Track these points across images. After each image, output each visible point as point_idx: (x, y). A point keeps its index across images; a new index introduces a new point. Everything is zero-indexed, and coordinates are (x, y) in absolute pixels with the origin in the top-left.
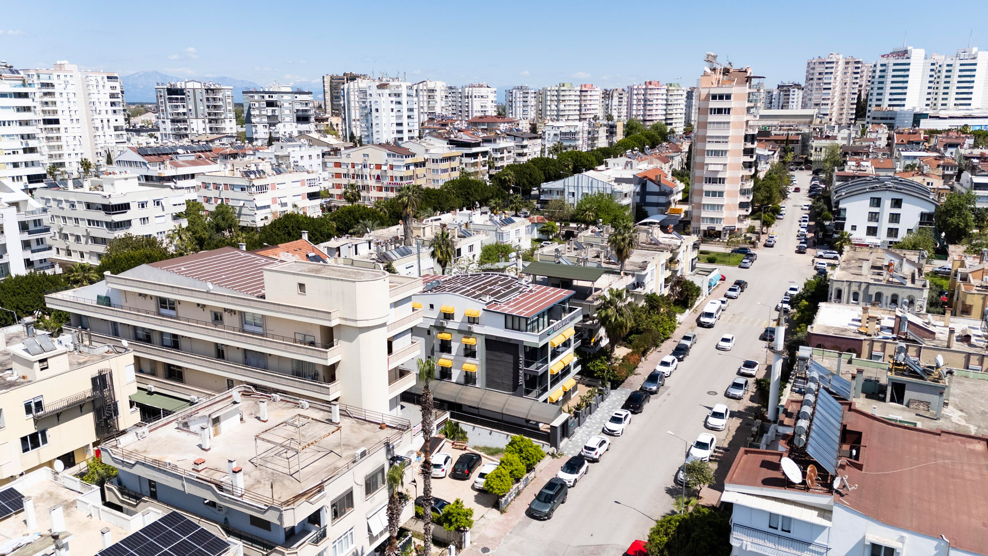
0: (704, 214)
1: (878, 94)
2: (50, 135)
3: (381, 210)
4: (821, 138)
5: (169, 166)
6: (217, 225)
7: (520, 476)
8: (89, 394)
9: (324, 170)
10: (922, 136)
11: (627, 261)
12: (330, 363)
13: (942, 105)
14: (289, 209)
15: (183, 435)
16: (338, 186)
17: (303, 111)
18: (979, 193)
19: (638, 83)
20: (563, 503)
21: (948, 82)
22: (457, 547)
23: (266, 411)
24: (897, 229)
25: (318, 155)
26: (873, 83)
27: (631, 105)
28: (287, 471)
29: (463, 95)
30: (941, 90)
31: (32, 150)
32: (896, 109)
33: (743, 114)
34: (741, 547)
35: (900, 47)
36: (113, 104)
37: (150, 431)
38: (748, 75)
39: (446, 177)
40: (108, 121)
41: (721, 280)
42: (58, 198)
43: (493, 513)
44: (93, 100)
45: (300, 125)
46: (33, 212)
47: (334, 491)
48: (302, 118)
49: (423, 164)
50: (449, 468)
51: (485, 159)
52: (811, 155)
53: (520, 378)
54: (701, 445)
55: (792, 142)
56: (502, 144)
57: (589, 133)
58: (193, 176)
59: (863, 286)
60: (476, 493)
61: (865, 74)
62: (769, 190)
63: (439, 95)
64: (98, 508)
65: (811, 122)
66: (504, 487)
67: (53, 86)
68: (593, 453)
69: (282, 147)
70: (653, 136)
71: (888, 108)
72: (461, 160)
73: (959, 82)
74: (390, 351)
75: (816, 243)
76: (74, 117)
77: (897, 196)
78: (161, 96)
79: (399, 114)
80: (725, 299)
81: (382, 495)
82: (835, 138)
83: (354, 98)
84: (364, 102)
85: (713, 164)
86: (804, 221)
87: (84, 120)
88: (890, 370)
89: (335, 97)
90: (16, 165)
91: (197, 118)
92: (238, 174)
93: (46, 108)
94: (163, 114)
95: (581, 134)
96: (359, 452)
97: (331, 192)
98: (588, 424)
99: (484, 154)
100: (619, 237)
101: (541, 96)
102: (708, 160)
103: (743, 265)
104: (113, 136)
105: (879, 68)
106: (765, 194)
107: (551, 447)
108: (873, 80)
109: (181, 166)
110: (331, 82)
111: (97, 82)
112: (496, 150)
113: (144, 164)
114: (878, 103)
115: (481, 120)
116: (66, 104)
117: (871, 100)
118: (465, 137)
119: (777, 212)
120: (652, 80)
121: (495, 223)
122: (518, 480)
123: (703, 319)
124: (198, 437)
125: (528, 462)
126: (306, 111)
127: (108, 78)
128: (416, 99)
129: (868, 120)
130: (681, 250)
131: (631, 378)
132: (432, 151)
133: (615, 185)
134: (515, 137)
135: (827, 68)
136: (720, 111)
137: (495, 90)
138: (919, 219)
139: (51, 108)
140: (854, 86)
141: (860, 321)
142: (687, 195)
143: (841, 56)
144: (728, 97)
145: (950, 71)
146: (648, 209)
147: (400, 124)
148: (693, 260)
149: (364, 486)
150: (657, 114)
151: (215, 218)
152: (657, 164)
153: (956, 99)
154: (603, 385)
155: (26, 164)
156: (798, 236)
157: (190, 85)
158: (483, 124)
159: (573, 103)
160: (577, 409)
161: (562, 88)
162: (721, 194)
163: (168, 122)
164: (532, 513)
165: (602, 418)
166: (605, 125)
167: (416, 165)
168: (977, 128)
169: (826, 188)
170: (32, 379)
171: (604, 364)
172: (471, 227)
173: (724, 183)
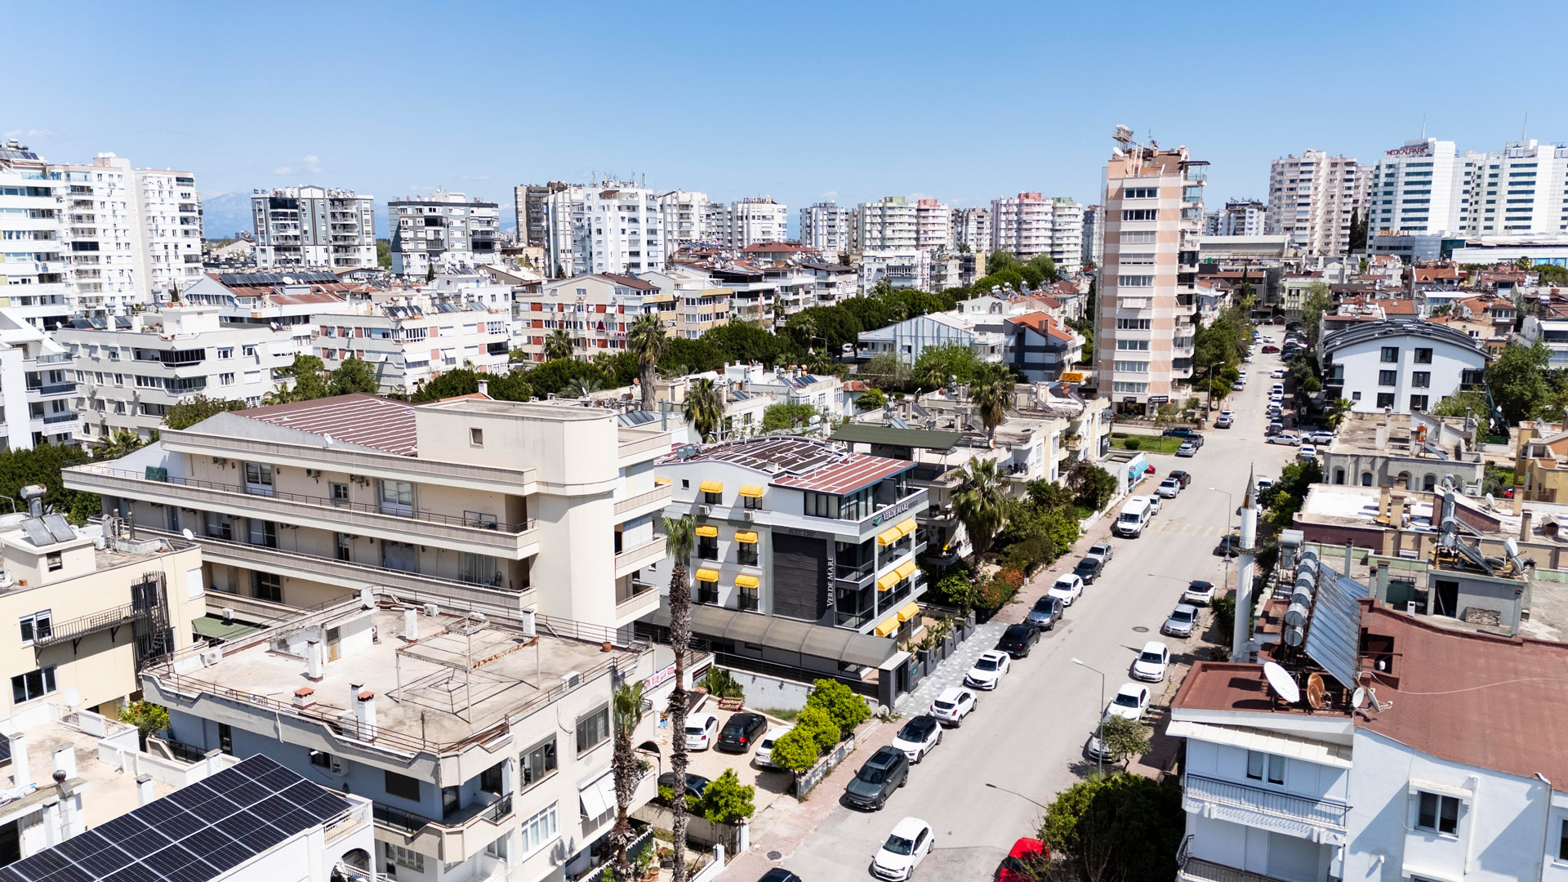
0: (1118, 377)
1: (1384, 211)
2: (82, 267)
3: (604, 369)
4: (1298, 275)
5: (269, 302)
7: (830, 743)
8: (127, 613)
9: (514, 319)
10: (1457, 272)
11: (998, 429)
12: (520, 555)
13: (1486, 228)
14: (460, 366)
15: (279, 661)
16: (537, 341)
17: (482, 232)
18: (1555, 346)
19: (1009, 195)
20: (901, 786)
21: (1494, 193)
22: (726, 851)
23: (416, 628)
24: (1425, 398)
25: (506, 295)
26: (1375, 194)
27: (998, 229)
28: (448, 708)
29: (734, 214)
30: (1483, 206)
31: (53, 278)
32: (1412, 233)
33: (1177, 219)
34: (1200, 814)
35: (1416, 139)
36: (184, 221)
37: (224, 655)
38: (1183, 159)
39: (707, 325)
40: (176, 246)
41: (1147, 472)
42: (90, 344)
43: (787, 802)
44: (152, 214)
45: (477, 256)
46: (49, 359)
47: (526, 735)
48: (482, 245)
49: (671, 305)
50: (713, 735)
51: (769, 302)
52: (1283, 301)
53: (830, 595)
54: (1125, 700)
55: (1253, 280)
56: (795, 279)
57: (932, 268)
58: (306, 319)
59: (1379, 463)
60: (758, 773)
61: (1362, 182)
62: (1220, 345)
63: (697, 213)
64: (133, 755)
65: (1280, 255)
66: (803, 757)
67: (91, 191)
68: (950, 711)
69: (448, 282)
70: (1034, 273)
71: (1401, 233)
72: (731, 303)
73: (1510, 192)
74: (618, 547)
75: (1297, 423)
76: (123, 240)
77: (1425, 344)
78: (260, 210)
79: (634, 237)
80: (1156, 497)
81: (604, 753)
82: (1319, 275)
83: (564, 219)
84: (579, 220)
85: (1130, 298)
86: (1276, 392)
87: (137, 245)
88: (1433, 563)
89: (533, 219)
90: (26, 301)
91: (316, 244)
92: (379, 312)
93: (78, 225)
94: (263, 237)
95: (919, 269)
96: (567, 677)
97: (526, 350)
98: (939, 673)
99: (769, 293)
100: (986, 388)
101: (856, 219)
102: (1122, 291)
103: (1182, 451)
104: (183, 271)
105: (1384, 171)
106: (1213, 350)
107: (880, 705)
108: (1376, 190)
109: (288, 303)
110: (527, 196)
111: (161, 186)
112: (786, 289)
113: (230, 299)
114: (1385, 224)
115: (763, 249)
116: (110, 220)
117: (1373, 220)
118: (739, 269)
119: (1233, 378)
120: (1030, 191)
121: (787, 382)
122: (826, 750)
123: (1121, 525)
124: (303, 664)
125: (844, 722)
126: (488, 233)
127: (178, 179)
128: (660, 216)
129: (1369, 251)
130: (1084, 418)
131: (1008, 608)
132: (685, 287)
133: (977, 334)
134: (816, 269)
135: (1302, 172)
136: (1139, 215)
137: (785, 207)
138: (1460, 381)
139: (85, 225)
140: (1345, 200)
141: (1377, 509)
142: (1088, 356)
143: (1324, 155)
144: (1152, 192)
145: (1495, 176)
146: (1028, 371)
147: (636, 254)
148: (1102, 438)
149: (574, 735)
150: (1039, 243)
151: (340, 381)
152: (1040, 307)
153: (1508, 219)
154: (964, 614)
155: (43, 301)
156: (1267, 413)
157: (306, 194)
158: (766, 254)
159: (906, 227)
160: (921, 647)
161: (889, 205)
162: (1144, 345)
163: (271, 250)
164: (851, 801)
165: (962, 665)
166: (956, 258)
167: (661, 306)
168: (1542, 262)
169: (1308, 349)
170: (30, 584)
171: (964, 582)
172: (748, 388)
173: (1148, 327)
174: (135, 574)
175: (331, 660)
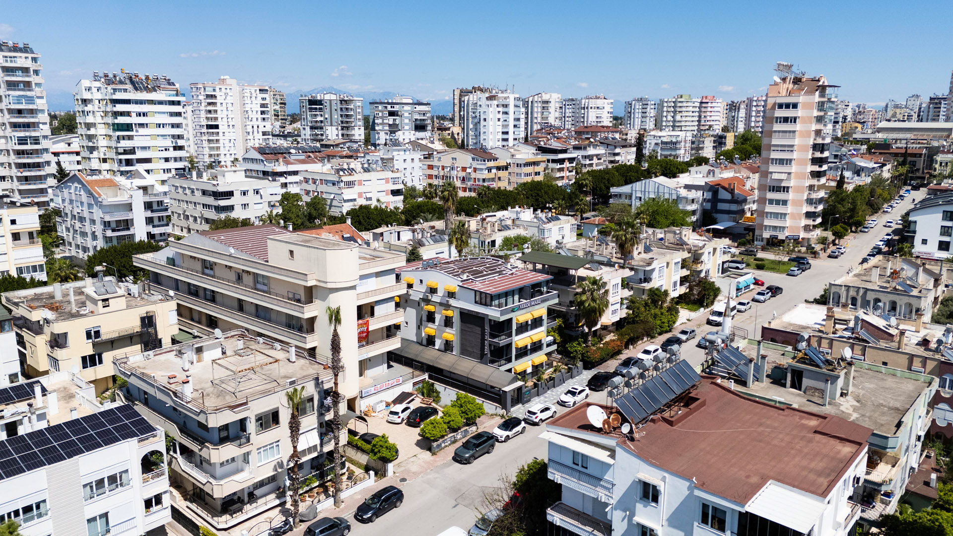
0: (767, 222)
2: (211, 138)
4: (948, 152)
5: (282, 163)
6: (310, 214)
7: (458, 429)
8: (138, 329)
12: (310, 316)
14: (374, 204)
17: (421, 120)
20: (487, 453)
25: (420, 159)
29: (581, 106)
31: (181, 148)
33: (813, 123)
36: (263, 113)
37: (155, 355)
38: (821, 83)
39: (529, 179)
40: (258, 127)
43: (426, 454)
44: (246, 109)
45: (417, 133)
46: (158, 195)
47: (259, 407)
48: (420, 127)
49: (506, 168)
51: (572, 165)
52: (935, 170)
53: (486, 348)
56: (591, 151)
57: (693, 143)
58: (298, 173)
59: (861, 292)
60: (420, 438)
63: (553, 107)
65: (948, 136)
67: (216, 97)
68: (534, 417)
69: (388, 151)
72: (547, 165)
76: (231, 124)
78: (303, 106)
79: (506, 123)
81: (312, 419)
84: (475, 113)
85: (777, 173)
86: (888, 235)
87: (239, 126)
90: (167, 160)
91: (331, 125)
92: (332, 171)
93: (209, 116)
94: (304, 122)
95: (683, 144)
96: (289, 381)
98: (547, 395)
99: (571, 160)
100: (621, 233)
101: (659, 107)
102: (772, 168)
103: (790, 272)
104: (261, 140)
107: (502, 409)
109: (292, 164)
110: (460, 95)
111: (251, 94)
112: (585, 157)
113: (262, 161)
115: (586, 130)
116: (225, 112)
118: (555, 145)
121: (540, 220)
122: (454, 430)
123: (712, 317)
126: (424, 120)
127: (260, 90)
128: (523, 110)
131: (608, 362)
132: (517, 156)
133: (684, 191)
134: (608, 145)
136: (786, 120)
137: (612, 101)
139: (213, 115)
144: (795, 106)
146: (719, 216)
147: (506, 133)
151: (309, 208)
152: (743, 173)
154: (575, 364)
155: (176, 160)
156: (872, 249)
157: (327, 97)
158: (587, 133)
159: (691, 114)
161: (679, 100)
162: (785, 202)
163: (308, 128)
164: (456, 458)
166: (716, 136)
167: (499, 168)
170: (96, 313)
171: (581, 346)
172: (517, 222)
173: (788, 192)
174: (142, 311)
175: (198, 362)
